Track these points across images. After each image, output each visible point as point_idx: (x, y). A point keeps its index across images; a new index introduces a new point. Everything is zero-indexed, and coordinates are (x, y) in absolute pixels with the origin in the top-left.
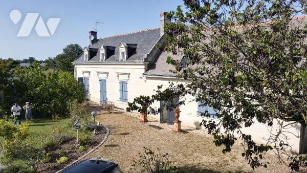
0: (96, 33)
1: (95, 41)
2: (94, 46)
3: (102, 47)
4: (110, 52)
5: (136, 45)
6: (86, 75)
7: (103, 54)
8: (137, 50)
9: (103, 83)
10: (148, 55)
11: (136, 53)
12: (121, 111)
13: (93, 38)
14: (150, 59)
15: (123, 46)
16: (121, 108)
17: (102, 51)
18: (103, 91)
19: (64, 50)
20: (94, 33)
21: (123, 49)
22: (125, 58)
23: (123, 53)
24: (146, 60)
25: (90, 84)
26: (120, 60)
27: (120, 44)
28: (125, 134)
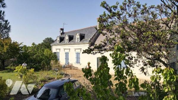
0: (63, 29)
1: (63, 33)
2: (62, 36)
3: (67, 36)
4: (71, 38)
5: (85, 34)
6: (58, 51)
7: (67, 39)
8: (85, 36)
9: (67, 54)
10: (91, 39)
11: (84, 38)
12: (76, 68)
13: (61, 32)
14: (92, 41)
15: (78, 35)
16: (76, 67)
17: (67, 38)
18: (67, 59)
19: (43, 41)
20: (62, 29)
21: (78, 36)
22: (79, 40)
23: (78, 38)
24: (90, 41)
25: (60, 55)
26: (76, 42)
27: (76, 34)
28: (79, 77)
